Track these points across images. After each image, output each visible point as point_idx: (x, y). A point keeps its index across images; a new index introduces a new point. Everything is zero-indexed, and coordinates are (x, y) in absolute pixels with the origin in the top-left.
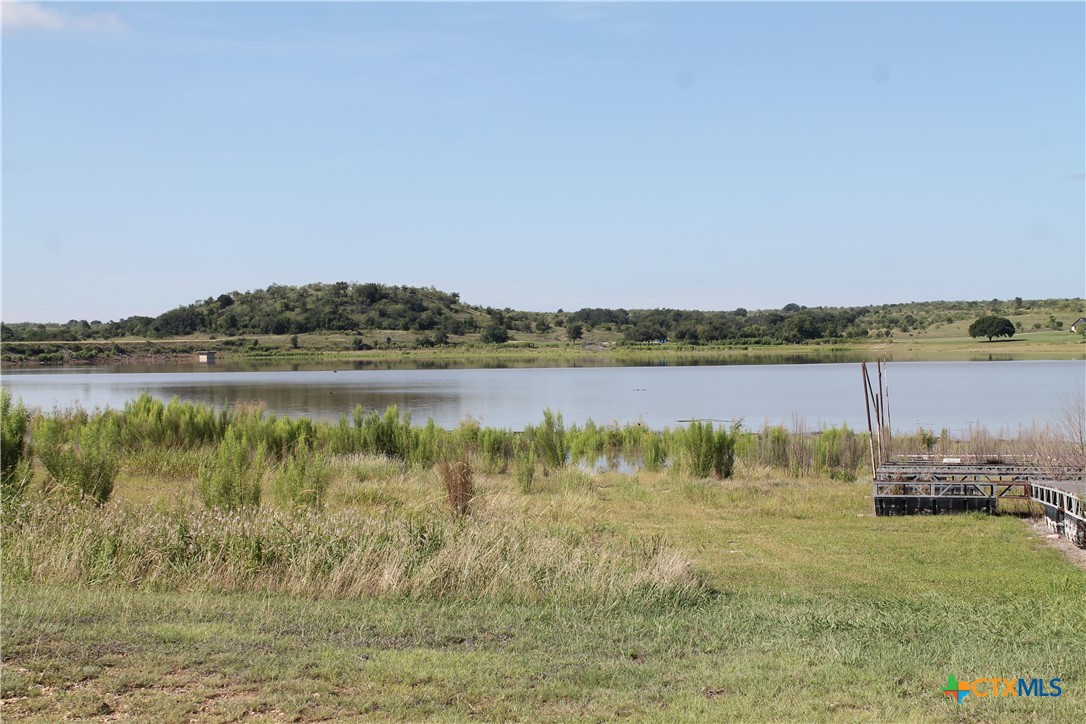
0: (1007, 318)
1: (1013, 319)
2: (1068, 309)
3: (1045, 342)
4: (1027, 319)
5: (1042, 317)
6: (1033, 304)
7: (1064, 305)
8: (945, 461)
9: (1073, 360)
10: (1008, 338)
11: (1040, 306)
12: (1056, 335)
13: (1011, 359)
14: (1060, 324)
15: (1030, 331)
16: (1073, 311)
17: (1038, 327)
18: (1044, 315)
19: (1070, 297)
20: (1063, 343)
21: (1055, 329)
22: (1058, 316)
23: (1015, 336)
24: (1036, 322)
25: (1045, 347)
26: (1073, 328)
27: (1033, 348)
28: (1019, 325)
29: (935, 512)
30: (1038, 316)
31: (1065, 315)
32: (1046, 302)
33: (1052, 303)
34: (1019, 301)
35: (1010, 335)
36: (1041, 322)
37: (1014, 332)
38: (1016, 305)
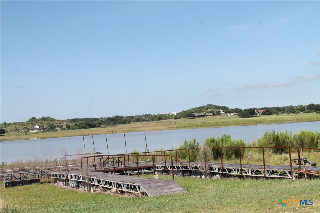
0: (3, 128)
1: (5, 129)
2: (21, 125)
3: (14, 135)
4: (8, 129)
5: (13, 128)
6: (10, 124)
7: (19, 124)
8: (7, 171)
9: (23, 140)
10: (3, 134)
11: (12, 125)
12: (17, 133)
13: (4, 141)
14: (19, 130)
15: (10, 132)
16: (22, 125)
17: (12, 131)
18: (13, 127)
19: (20, 122)
20: (20, 135)
21: (17, 131)
22: (18, 127)
23: (6, 134)
24: (12, 129)
25: (15, 136)
26: (22, 131)
27: (11, 137)
28: (6, 130)
29: (23, 185)
30: (11, 128)
31: (19, 127)
32: (13, 123)
33: (15, 124)
34: (5, 123)
35: (4, 134)
36: (13, 129)
37: (5, 133)
38: (4, 125)
